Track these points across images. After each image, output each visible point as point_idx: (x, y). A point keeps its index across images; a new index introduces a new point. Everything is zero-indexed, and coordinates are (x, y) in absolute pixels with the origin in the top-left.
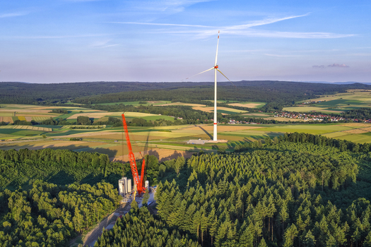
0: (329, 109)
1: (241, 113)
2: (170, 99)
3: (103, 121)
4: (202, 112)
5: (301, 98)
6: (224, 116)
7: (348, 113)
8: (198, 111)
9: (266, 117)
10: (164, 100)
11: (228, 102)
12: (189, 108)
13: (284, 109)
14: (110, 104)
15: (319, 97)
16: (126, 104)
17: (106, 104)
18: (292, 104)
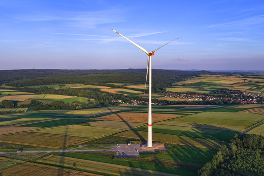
0: (199, 90)
1: (138, 94)
2: (83, 83)
3: (26, 104)
4: (108, 93)
5: (173, 81)
6: (126, 97)
7: (215, 93)
8: (105, 92)
9: (159, 97)
10: (79, 83)
11: (126, 85)
12: (98, 90)
13: (167, 89)
14: (36, 87)
15: (185, 80)
16: (49, 86)
17: (32, 87)
18: (170, 86)
